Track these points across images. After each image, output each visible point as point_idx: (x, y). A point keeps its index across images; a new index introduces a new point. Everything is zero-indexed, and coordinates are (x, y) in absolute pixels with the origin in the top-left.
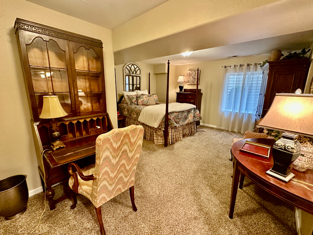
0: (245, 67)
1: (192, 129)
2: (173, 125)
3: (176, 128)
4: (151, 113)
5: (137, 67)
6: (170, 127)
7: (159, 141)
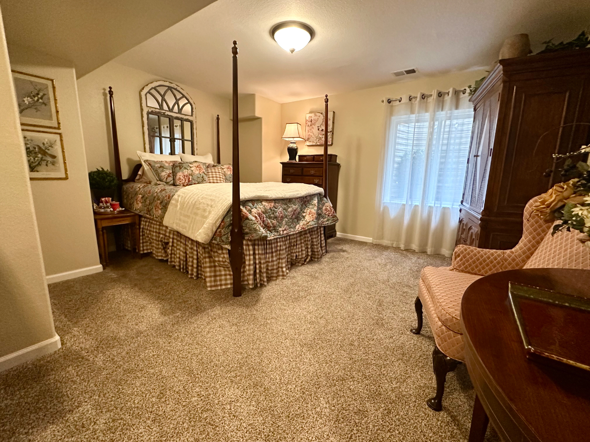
0: (432, 101)
1: (315, 247)
2: (254, 235)
3: (269, 244)
4: (193, 202)
5: (184, 96)
6: (248, 240)
7: (221, 280)
